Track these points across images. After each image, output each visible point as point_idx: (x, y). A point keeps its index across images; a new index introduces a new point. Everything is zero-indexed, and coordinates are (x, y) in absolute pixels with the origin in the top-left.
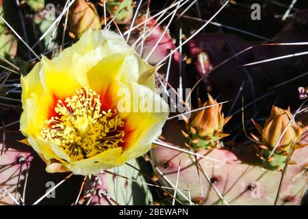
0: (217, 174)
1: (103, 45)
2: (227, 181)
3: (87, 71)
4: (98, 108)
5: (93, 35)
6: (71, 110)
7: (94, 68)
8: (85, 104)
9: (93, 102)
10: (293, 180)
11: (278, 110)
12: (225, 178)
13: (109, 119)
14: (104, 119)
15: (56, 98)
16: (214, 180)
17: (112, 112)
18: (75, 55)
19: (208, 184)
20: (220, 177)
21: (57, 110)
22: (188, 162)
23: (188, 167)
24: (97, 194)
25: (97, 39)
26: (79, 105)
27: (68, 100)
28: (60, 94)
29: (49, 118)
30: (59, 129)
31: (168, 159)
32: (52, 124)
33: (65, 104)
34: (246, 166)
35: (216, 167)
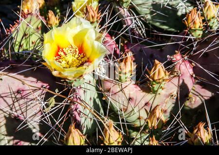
0: (131, 96)
1: (80, 24)
2: (136, 100)
3: (73, 36)
4: (77, 53)
5: (76, 20)
6: (65, 54)
7: (76, 35)
8: (72, 51)
9: (75, 51)
10: (166, 101)
11: (157, 61)
12: (135, 99)
13: (82, 58)
14: (80, 58)
15: (59, 48)
16: (130, 99)
17: (83, 55)
18: (68, 28)
19: (128, 101)
20: (133, 98)
21: (59, 53)
22: (119, 89)
23: (118, 92)
24: (76, 97)
25: (78, 22)
26: (69, 51)
27: (64, 49)
28: (61, 46)
29: (56, 57)
30: (60, 62)
31: (110, 88)
32: (57, 59)
33: (63, 51)
34: (144, 93)
35: (131, 93)
